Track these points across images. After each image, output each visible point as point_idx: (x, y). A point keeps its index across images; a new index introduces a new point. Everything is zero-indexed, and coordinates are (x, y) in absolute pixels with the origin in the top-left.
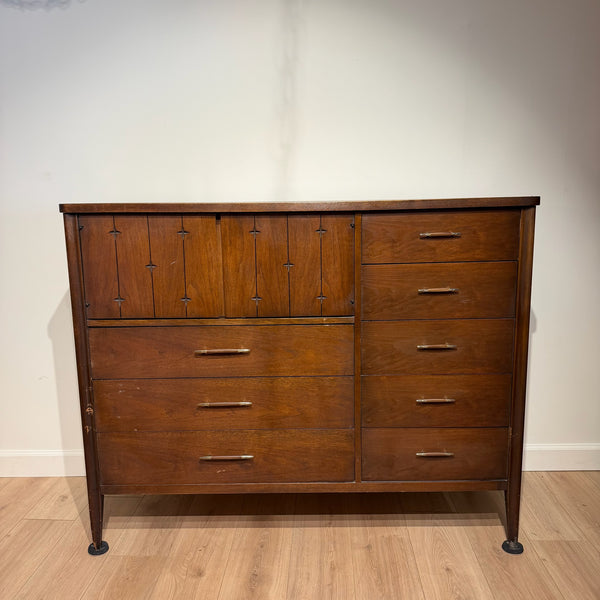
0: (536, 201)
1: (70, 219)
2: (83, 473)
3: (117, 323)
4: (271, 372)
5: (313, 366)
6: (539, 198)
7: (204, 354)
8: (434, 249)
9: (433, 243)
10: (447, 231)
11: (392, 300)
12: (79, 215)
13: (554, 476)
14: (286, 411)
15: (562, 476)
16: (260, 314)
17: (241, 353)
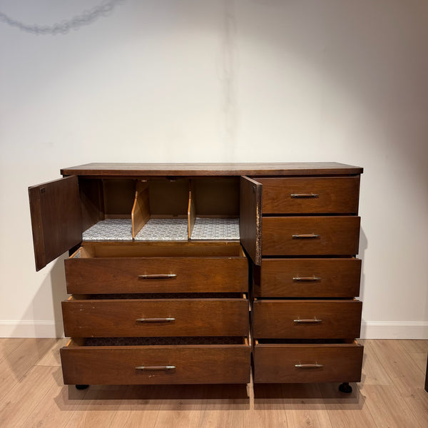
0: (361, 170)
5: (221, 286)
6: (362, 169)
7: (144, 278)
8: (300, 204)
9: (299, 201)
10: (308, 193)
11: (274, 242)
13: (378, 343)
14: (200, 324)
15: (383, 343)
17: (171, 277)
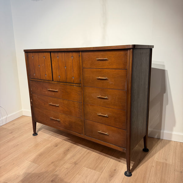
1: (26, 53)
2: (31, 116)
3: (35, 80)
4: (63, 98)
12: (27, 52)
16: (60, 81)
